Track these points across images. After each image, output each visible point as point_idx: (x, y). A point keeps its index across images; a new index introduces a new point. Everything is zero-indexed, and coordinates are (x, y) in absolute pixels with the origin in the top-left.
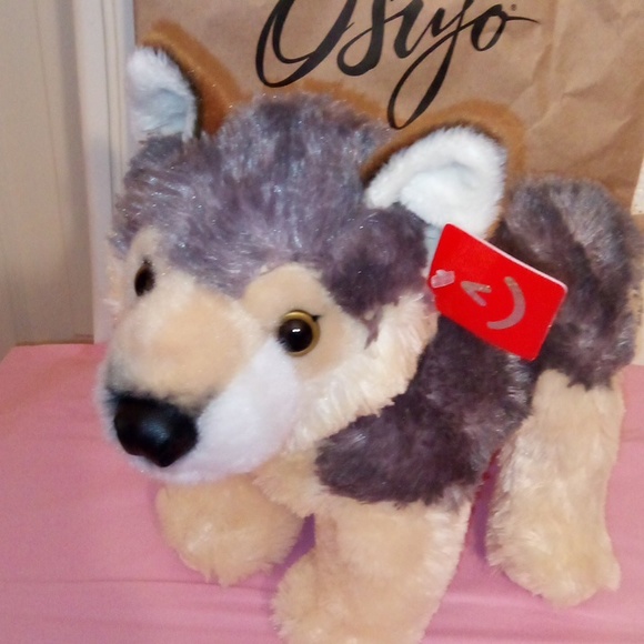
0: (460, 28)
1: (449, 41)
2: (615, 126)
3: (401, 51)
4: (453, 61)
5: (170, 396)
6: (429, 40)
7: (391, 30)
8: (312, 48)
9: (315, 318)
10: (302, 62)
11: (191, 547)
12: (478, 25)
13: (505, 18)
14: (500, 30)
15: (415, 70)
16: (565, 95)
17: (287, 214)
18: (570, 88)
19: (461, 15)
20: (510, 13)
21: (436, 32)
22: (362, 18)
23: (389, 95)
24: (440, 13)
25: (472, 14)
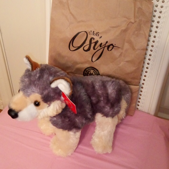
0: (105, 47)
1: (103, 49)
2: (134, 68)
3: (94, 49)
4: (104, 52)
5: (14, 110)
6: (99, 48)
7: (93, 45)
8: (79, 45)
9: (40, 102)
10: (77, 48)
11: (42, 128)
12: (108, 47)
13: (113, 46)
14: (113, 48)
15: (96, 53)
16: (124, 61)
17: (38, 86)
18: (125, 60)
19: (105, 44)
20: (114, 45)
21: (100, 47)
22: (88, 42)
23: (92, 56)
24: (101, 44)
25: (107, 44)
